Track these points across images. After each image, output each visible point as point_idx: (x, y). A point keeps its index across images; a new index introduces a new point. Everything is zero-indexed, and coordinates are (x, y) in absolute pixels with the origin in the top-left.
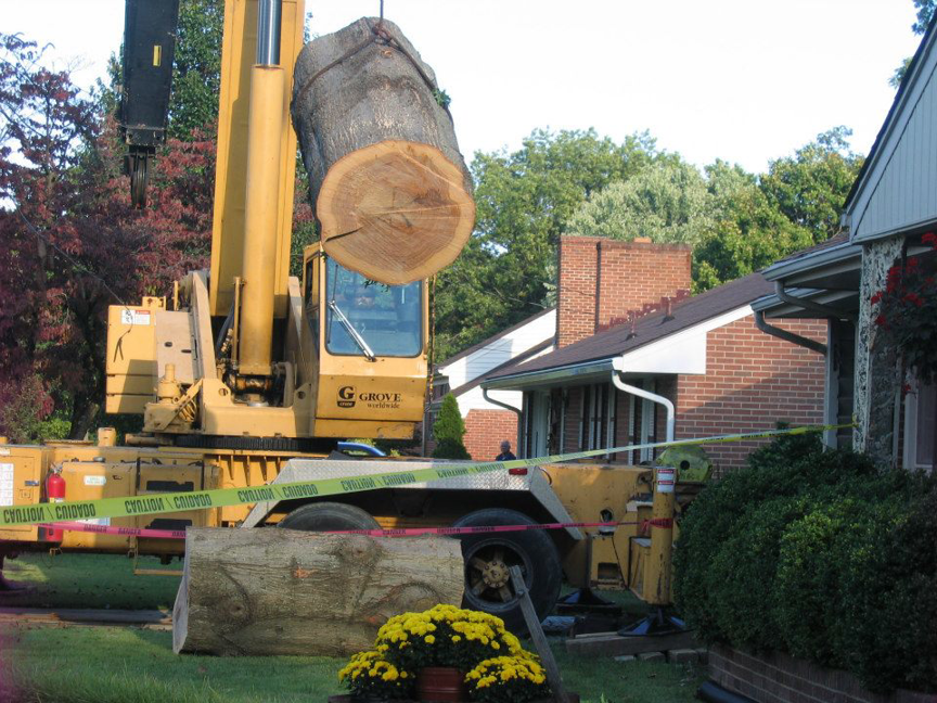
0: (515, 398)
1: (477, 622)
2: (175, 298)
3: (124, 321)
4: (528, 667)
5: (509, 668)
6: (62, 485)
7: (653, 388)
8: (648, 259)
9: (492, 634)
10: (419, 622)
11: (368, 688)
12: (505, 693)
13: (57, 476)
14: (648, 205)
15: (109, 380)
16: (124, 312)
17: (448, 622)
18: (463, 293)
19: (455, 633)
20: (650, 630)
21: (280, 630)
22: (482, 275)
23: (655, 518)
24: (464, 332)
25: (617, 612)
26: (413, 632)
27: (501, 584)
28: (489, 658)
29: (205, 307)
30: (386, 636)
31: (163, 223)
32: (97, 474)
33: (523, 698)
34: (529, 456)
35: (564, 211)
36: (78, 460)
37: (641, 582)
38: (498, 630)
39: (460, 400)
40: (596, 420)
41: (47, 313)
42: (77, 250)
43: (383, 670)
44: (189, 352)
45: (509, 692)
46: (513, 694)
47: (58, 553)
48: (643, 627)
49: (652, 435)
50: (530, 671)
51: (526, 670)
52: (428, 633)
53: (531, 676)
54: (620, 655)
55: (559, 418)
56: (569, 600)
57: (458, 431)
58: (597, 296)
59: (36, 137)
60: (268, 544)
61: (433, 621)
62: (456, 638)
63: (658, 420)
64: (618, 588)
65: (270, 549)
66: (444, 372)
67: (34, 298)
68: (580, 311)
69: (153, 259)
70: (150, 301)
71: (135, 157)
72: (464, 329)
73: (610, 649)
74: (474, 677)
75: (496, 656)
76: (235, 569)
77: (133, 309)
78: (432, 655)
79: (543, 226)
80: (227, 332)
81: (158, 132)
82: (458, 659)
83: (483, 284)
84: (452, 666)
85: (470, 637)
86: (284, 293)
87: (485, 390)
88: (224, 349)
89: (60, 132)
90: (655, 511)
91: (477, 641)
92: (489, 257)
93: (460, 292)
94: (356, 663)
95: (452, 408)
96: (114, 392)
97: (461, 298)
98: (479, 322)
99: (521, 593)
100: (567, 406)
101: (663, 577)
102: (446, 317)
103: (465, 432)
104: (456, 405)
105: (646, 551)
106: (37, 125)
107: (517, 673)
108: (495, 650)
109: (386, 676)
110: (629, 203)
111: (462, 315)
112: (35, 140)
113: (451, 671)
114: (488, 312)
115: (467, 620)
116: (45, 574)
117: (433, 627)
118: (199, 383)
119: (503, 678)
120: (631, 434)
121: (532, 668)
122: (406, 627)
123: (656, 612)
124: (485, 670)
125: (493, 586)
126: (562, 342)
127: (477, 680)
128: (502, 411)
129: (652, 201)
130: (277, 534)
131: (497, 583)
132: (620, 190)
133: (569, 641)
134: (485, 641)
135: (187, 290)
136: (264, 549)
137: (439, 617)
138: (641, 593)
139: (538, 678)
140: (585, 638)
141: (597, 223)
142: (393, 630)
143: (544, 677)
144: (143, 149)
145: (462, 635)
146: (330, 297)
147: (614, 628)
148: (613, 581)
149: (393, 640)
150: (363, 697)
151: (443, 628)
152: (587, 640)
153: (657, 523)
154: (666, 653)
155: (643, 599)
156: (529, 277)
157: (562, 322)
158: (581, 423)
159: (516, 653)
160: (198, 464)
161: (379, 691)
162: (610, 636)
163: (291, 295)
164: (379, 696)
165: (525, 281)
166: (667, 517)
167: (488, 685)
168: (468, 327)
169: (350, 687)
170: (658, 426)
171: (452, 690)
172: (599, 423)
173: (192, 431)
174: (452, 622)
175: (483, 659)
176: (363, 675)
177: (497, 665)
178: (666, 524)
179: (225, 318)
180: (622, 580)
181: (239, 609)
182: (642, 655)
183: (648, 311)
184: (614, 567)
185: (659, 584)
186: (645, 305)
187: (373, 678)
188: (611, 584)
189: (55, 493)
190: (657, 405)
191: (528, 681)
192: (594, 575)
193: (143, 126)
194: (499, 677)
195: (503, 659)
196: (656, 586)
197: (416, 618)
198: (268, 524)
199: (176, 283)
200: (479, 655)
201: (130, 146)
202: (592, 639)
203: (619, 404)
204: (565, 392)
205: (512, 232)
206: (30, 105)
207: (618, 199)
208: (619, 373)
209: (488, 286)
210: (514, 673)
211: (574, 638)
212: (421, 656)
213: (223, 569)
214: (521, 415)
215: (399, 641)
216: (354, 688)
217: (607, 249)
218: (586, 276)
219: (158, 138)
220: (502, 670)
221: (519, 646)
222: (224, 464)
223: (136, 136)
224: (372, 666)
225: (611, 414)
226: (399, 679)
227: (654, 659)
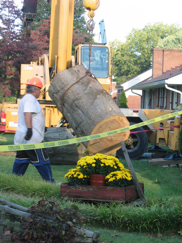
0: (140, 92)
1: (109, 159)
2: (40, 62)
3: (25, 69)
4: (126, 175)
5: (120, 175)
6: (5, 115)
7: (177, 88)
8: (177, 54)
9: (114, 164)
10: (90, 159)
11: (74, 181)
12: (118, 183)
13: (4, 112)
14: (178, 42)
15: (21, 85)
16: (25, 66)
17: (100, 160)
18: (129, 66)
19: (102, 163)
20: (173, 158)
21: (63, 157)
22: (134, 60)
23: (175, 125)
24: (129, 76)
25: (165, 152)
26: (88, 163)
27: (131, 144)
28: (113, 171)
29: (47, 65)
30: (79, 164)
31: (41, 43)
32: (16, 112)
33: (124, 185)
34: (144, 108)
35: (155, 43)
36: (10, 108)
37: (171, 144)
38: (116, 162)
39: (126, 93)
40: (161, 98)
41: (9, 67)
42: (16, 50)
43: (79, 175)
44: (43, 77)
45: (120, 183)
46: (121, 183)
47: (4, 134)
48: (171, 157)
49: (176, 102)
50: (127, 176)
51: (125, 176)
52: (93, 163)
53: (127, 178)
54: (164, 165)
55: (152, 97)
56: (151, 148)
57: (125, 101)
58: (163, 64)
59: (6, 19)
60: (60, 132)
61: (95, 159)
62: (102, 165)
63: (178, 98)
64: (165, 145)
65: (60, 133)
66: (122, 85)
67: (5, 63)
68: (159, 69)
69: (38, 52)
70: (33, 63)
71: (27, 22)
72: (129, 75)
73: (162, 163)
74: (108, 178)
75: (116, 171)
76: (50, 139)
77: (27, 65)
78: (94, 170)
79: (149, 47)
80: (53, 71)
81: (33, 15)
82: (103, 172)
83: (134, 63)
84: (101, 174)
85: (107, 164)
86: (70, 60)
87: (132, 90)
88: (52, 76)
89: (13, 18)
90: (175, 123)
91: (109, 166)
92: (136, 56)
93: (128, 65)
94: (70, 172)
95: (124, 95)
96: (22, 89)
97: (129, 67)
98: (133, 73)
99: (124, 150)
100: (154, 94)
101: (177, 143)
102: (125, 71)
103: (127, 101)
104: (125, 94)
105: (172, 135)
106: (6, 16)
107: (122, 177)
108: (115, 169)
109: (79, 177)
110: (173, 41)
111: (129, 71)
112: (6, 20)
113: (101, 176)
114: (136, 70)
115: (106, 159)
116: (7, 140)
117: (95, 161)
118: (45, 86)
119: (117, 178)
120: (171, 102)
121: (127, 175)
122: (86, 161)
123: (175, 153)
124: (112, 175)
125: (128, 144)
126: (154, 77)
127: (109, 179)
128: (137, 96)
129: (179, 41)
130: (63, 129)
131: (130, 143)
132: (170, 38)
133: (150, 161)
134: (112, 166)
135: (43, 60)
136: (58, 134)
137: (97, 158)
138: (171, 147)
139: (129, 179)
140: (154, 160)
141: (165, 46)
142: (82, 162)
143: (131, 178)
144: (29, 20)
145: (104, 164)
146: (82, 61)
147: (163, 157)
148: (163, 143)
149: (82, 165)
150: (72, 184)
151: (98, 161)
152: (155, 161)
153: (175, 127)
154: (178, 165)
155: (171, 149)
156: (146, 61)
157: (154, 72)
158: (157, 99)
159: (123, 170)
160: (44, 109)
161: (77, 182)
162: (162, 160)
163: (72, 61)
164: (77, 183)
165: (145, 62)
166: (178, 125)
167: (112, 181)
168: (130, 74)
169: (68, 180)
170: (178, 99)
171: (101, 182)
172: (162, 99)
173: (43, 99)
174: (101, 159)
175: (111, 172)
176: (72, 177)
177: (116, 174)
178: (178, 127)
179: (52, 68)
180: (166, 143)
181: (51, 151)
182: (170, 165)
183: (177, 68)
184: (164, 139)
185: (176, 144)
186: (176, 67)
187: (75, 178)
188: (162, 144)
189: (3, 117)
190: (178, 93)
191: (126, 179)
192: (158, 142)
193: (29, 13)
194: (116, 178)
195: (118, 172)
196: (175, 145)
197: (90, 158)
198: (64, 126)
199: (40, 58)
200: (110, 170)
201: (26, 19)
202: (156, 161)
203: (167, 93)
204: (153, 90)
205: (142, 49)
206: (4, 10)
207: (170, 40)
208: (167, 84)
209: (136, 63)
210: (121, 177)
211: (151, 160)
212: (91, 170)
213: (46, 139)
214: (142, 97)
215: (84, 166)
216: (69, 180)
217: (166, 51)
218: (160, 60)
219: (34, 17)
220: (117, 176)
221: (123, 168)
222: (52, 109)
223: (27, 16)
224: (75, 174)
225: (165, 96)
226: (84, 178)
227: (174, 167)
